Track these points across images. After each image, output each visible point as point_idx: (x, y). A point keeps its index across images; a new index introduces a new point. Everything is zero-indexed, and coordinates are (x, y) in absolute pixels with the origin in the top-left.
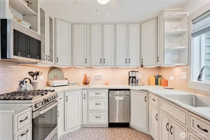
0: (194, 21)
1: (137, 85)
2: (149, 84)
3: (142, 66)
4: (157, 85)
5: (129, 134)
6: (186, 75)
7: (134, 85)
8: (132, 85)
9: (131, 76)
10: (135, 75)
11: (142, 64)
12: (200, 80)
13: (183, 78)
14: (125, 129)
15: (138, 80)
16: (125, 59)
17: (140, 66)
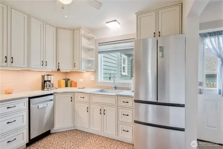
0: (100, 44)
1: (52, 89)
2: (61, 87)
3: (59, 70)
4: (67, 87)
5: (58, 138)
6: (94, 77)
7: (50, 89)
8: (48, 89)
9: (46, 80)
10: (50, 79)
11: (59, 68)
12: (110, 80)
13: (91, 80)
14: (49, 137)
15: (53, 84)
16: (42, 62)
17: (56, 70)
